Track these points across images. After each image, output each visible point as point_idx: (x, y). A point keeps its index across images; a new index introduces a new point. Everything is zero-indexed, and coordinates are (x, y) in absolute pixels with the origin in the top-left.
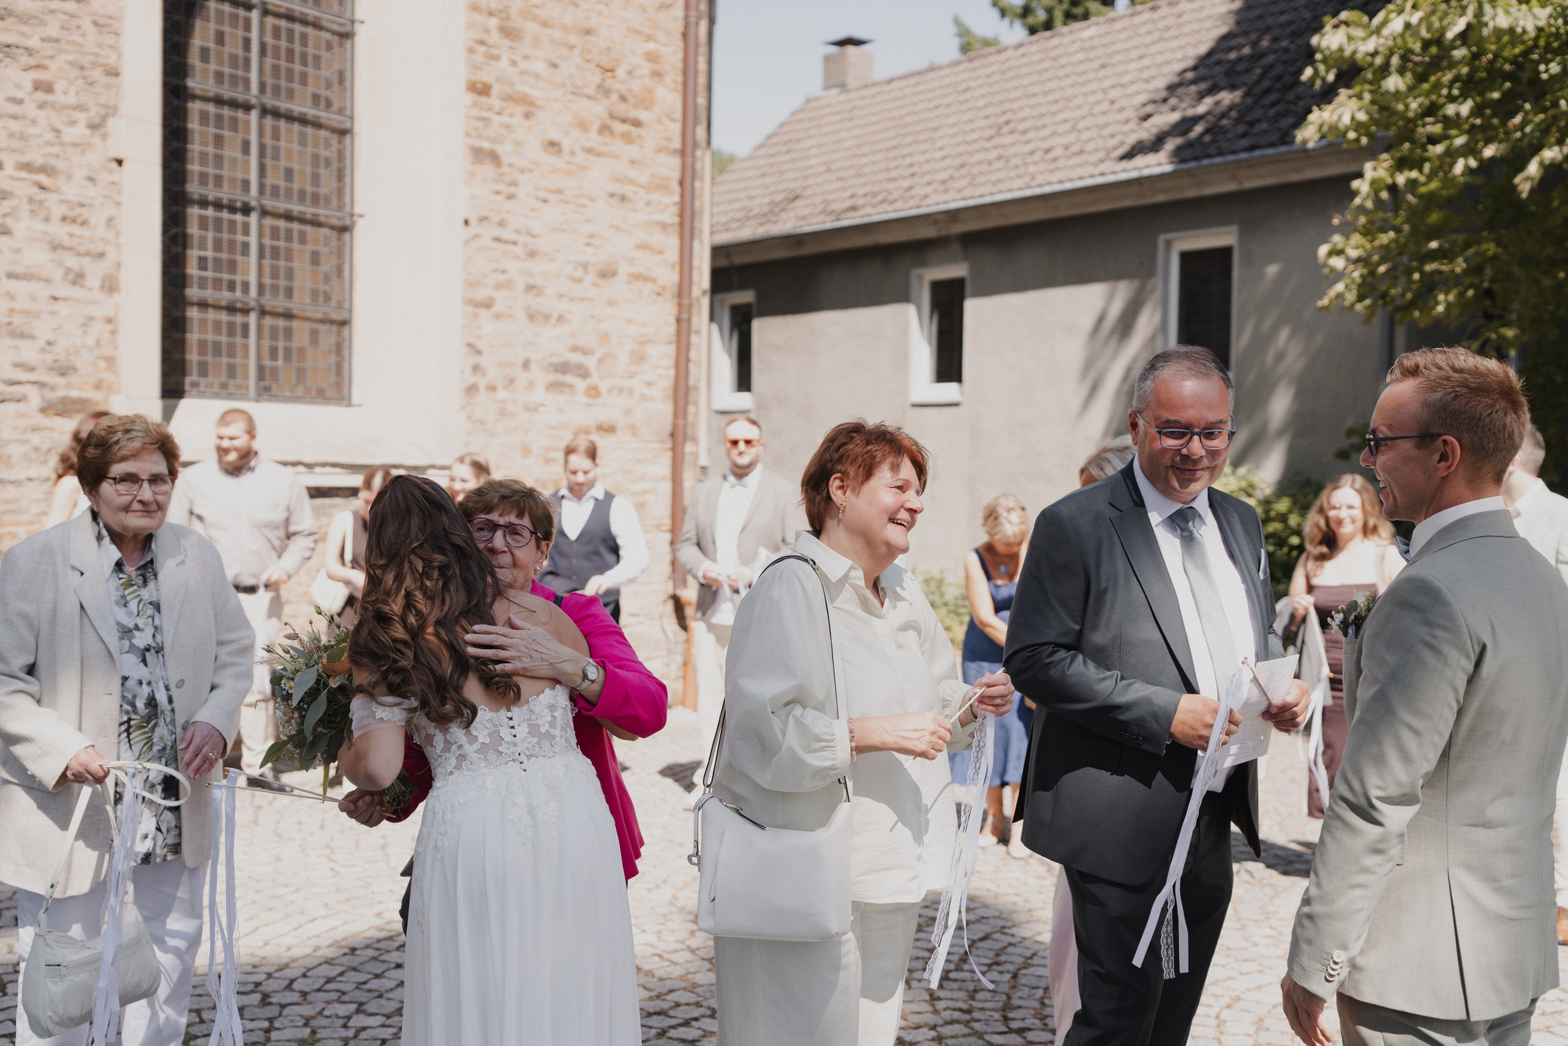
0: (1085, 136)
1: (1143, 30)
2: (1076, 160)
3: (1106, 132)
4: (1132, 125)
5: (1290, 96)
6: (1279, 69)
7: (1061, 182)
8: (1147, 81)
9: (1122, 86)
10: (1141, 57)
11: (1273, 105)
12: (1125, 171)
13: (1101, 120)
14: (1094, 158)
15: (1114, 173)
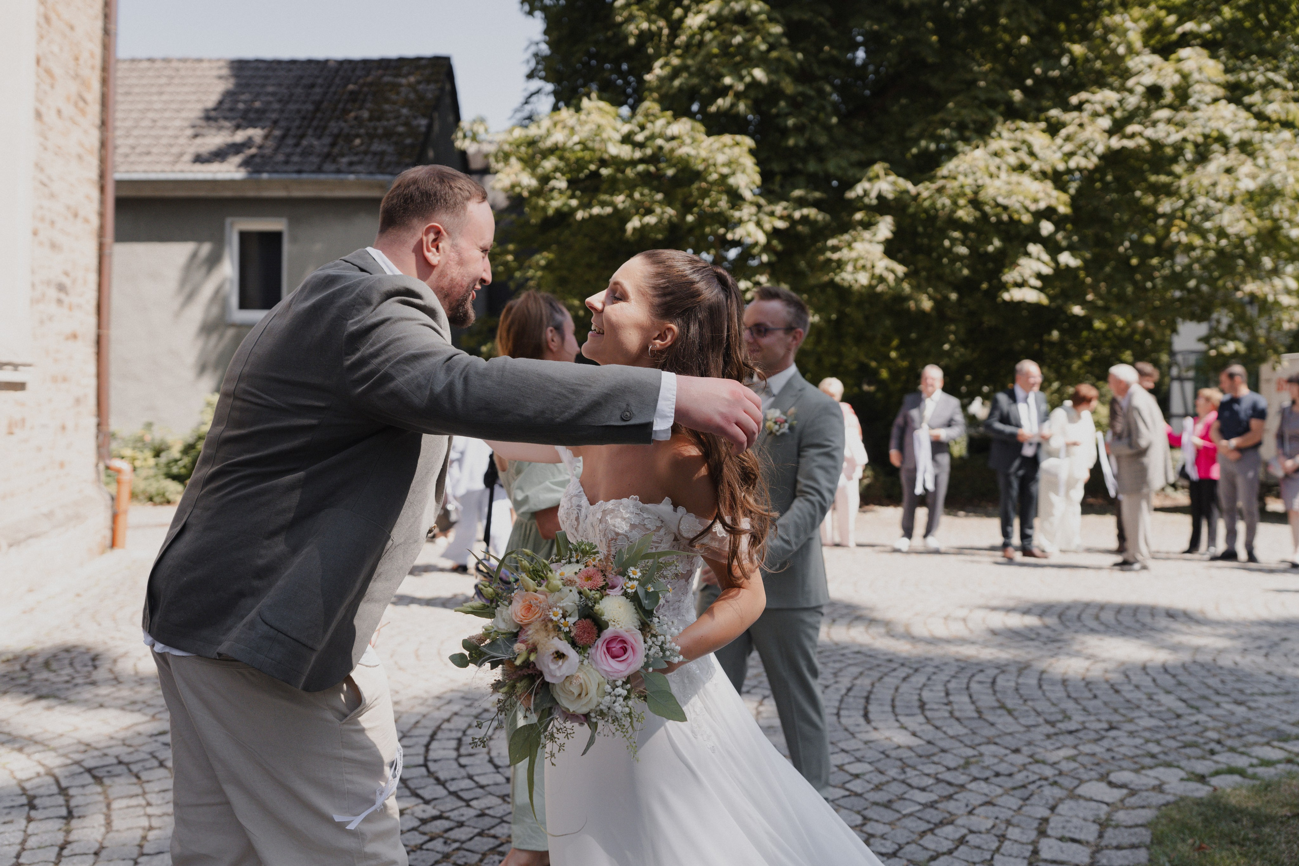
0: (146, 141)
1: (151, 73)
2: (148, 159)
3: (164, 141)
4: (182, 141)
5: (305, 142)
6: (283, 124)
7: (145, 172)
8: (178, 111)
9: (156, 110)
10: (161, 93)
11: (297, 145)
12: (199, 172)
13: (153, 132)
14: (167, 159)
15: (191, 172)
